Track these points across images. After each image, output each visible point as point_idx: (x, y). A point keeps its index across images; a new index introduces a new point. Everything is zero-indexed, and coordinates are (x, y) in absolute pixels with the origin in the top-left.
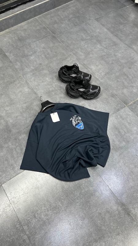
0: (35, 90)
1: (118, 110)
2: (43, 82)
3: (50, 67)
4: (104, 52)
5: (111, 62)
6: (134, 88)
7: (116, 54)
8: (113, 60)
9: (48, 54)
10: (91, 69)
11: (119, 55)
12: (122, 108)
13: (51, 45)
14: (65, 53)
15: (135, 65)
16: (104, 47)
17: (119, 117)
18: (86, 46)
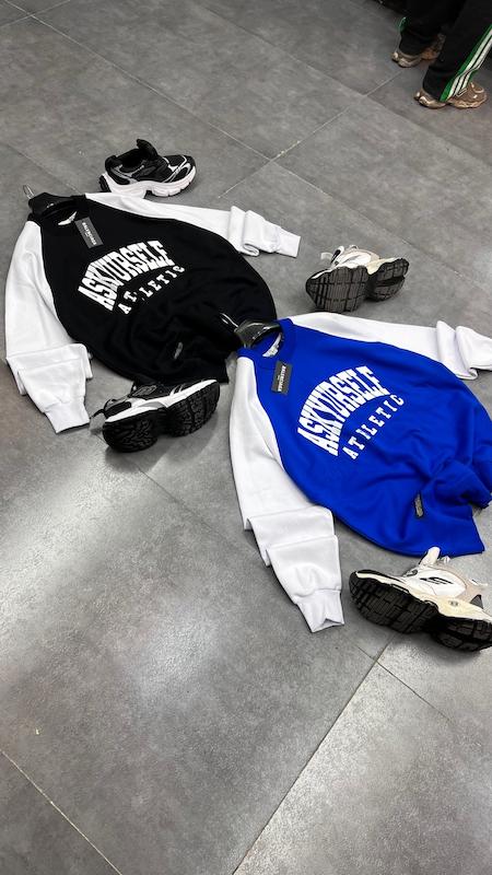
0: (16, 148)
1: (254, 170)
2: (34, 126)
3: (45, 91)
4: (186, 48)
5: (210, 70)
6: (284, 122)
7: (220, 51)
8: (215, 65)
9: (29, 61)
10: (161, 90)
11: (230, 53)
12: (261, 165)
13: (32, 40)
14: (77, 56)
15: (275, 73)
16: (184, 38)
17: (258, 183)
18: (133, 37)
